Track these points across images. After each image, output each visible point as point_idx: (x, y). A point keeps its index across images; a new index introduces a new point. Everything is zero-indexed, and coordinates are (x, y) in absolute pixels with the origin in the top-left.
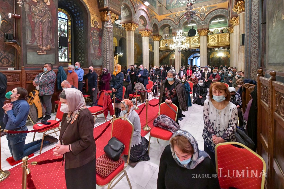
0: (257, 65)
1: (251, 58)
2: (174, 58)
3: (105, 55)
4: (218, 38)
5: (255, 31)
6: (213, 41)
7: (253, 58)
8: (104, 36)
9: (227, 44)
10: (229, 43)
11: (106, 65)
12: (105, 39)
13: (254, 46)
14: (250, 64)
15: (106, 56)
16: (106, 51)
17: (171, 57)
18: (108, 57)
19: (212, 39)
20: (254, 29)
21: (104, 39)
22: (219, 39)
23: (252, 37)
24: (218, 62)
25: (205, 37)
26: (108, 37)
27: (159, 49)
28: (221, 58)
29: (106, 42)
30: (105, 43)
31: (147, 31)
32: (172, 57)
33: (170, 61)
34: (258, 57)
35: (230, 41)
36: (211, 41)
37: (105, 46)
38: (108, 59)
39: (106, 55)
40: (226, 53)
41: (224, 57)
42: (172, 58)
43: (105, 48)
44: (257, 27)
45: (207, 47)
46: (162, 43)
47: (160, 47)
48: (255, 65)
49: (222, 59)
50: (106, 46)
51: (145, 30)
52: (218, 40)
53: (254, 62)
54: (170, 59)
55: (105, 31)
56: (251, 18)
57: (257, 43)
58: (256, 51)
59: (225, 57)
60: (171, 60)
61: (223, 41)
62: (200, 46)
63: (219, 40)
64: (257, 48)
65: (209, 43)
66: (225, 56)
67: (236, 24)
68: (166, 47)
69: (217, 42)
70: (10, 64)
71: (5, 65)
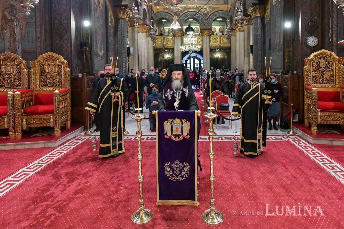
0: (260, 67)
1: (257, 63)
2: (164, 59)
4: (220, 39)
5: (259, 46)
6: (215, 42)
7: (259, 63)
8: (119, 35)
9: (228, 46)
10: (230, 46)
11: (121, 69)
12: (121, 39)
13: (259, 55)
14: (257, 67)
15: (122, 59)
16: (121, 53)
17: (161, 58)
18: (124, 60)
19: (214, 40)
20: (259, 44)
21: (118, 39)
22: (221, 40)
23: (258, 49)
25: (208, 38)
26: (124, 37)
27: (154, 48)
29: (121, 43)
31: (147, 26)
34: (261, 63)
35: (230, 43)
37: (120, 47)
38: (124, 63)
39: (122, 57)
40: (223, 54)
43: (121, 50)
44: (260, 43)
45: (210, 48)
46: (157, 40)
47: (154, 45)
48: (259, 67)
49: (219, 60)
51: (143, 25)
52: (220, 41)
53: (259, 66)
54: (159, 60)
55: (119, 30)
56: (257, 37)
57: (260, 53)
58: (260, 59)
59: (222, 58)
60: (161, 61)
61: (224, 43)
62: (202, 47)
63: (221, 41)
64: (260, 57)
65: (212, 43)
66: (222, 57)
67: (239, 30)
68: (163, 45)
69: (218, 43)
70: (80, 70)
71: (77, 72)
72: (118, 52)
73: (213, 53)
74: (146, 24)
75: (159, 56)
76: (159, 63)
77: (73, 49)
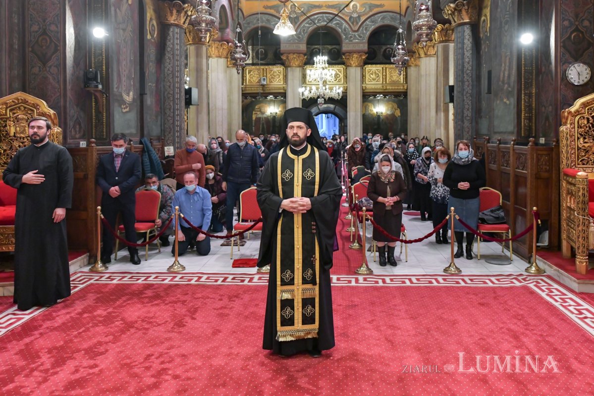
0: (470, 133)
1: (464, 123)
2: (265, 116)
3: (170, 109)
4: (384, 74)
5: (468, 86)
6: (374, 79)
7: (467, 124)
8: (168, 61)
9: (401, 88)
10: (405, 87)
11: (172, 134)
12: (171, 69)
13: (467, 106)
14: (463, 133)
15: (174, 113)
16: (172, 99)
17: (258, 113)
18: (178, 115)
19: (372, 76)
20: (466, 83)
21: (166, 70)
22: (386, 75)
23: (465, 93)
24: (375, 127)
25: (359, 69)
26: (177, 66)
27: (242, 91)
28: (381, 117)
29: (173, 77)
30: (171, 80)
31: (228, 43)
32: (260, 111)
33: (254, 122)
34: (471, 123)
35: (407, 83)
36: (369, 80)
37: (169, 87)
38: (177, 121)
39: (174, 109)
40: (391, 105)
41: (387, 114)
42: (260, 116)
43: (172, 92)
44: (470, 82)
45: (363, 92)
46: (249, 73)
47: (243, 84)
48: (468, 133)
49: (383, 120)
50: (172, 88)
51: (219, 41)
52: (384, 77)
53: (467, 130)
54: (254, 117)
55: (169, 49)
56: (463, 66)
57: (470, 103)
58: (470, 115)
59: (390, 115)
60: (258, 119)
61: (394, 81)
62: (347, 90)
63: (386, 78)
64: (470, 110)
65: (367, 83)
66: (389, 113)
67: (425, 54)
68: (263, 85)
69: (381, 82)
70: (82, 133)
71: (77, 136)
72: (164, 97)
73: (370, 104)
74: (225, 39)
75: (253, 110)
76: (253, 124)
77: (69, 87)
